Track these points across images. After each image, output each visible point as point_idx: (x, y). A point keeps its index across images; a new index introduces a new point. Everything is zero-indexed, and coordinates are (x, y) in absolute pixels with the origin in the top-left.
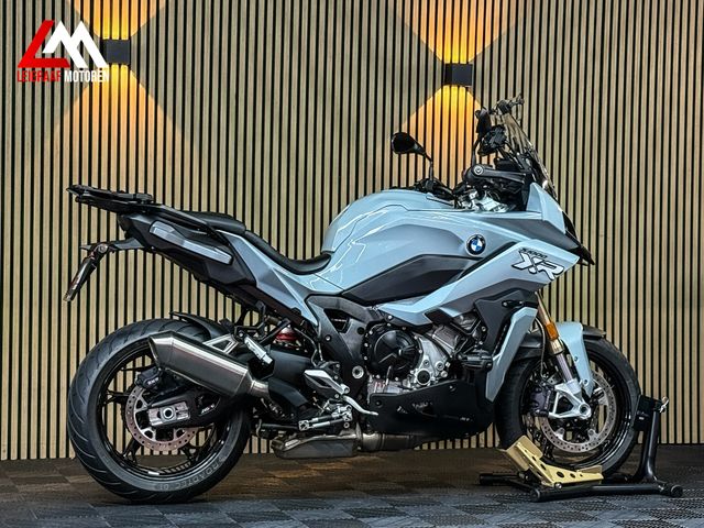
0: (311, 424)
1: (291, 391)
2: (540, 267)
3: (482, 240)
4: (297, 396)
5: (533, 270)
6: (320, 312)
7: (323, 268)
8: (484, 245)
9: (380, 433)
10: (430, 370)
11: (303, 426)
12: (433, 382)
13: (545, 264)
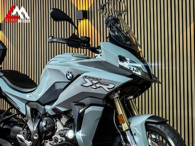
5: (94, 87)
6: (29, 109)
7: (35, 90)
8: (73, 76)
12: (59, 142)
13: (101, 84)
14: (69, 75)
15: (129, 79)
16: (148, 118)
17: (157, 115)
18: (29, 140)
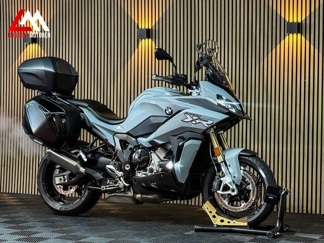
0: (106, 188)
1: (96, 173)
2: (198, 121)
3: (170, 109)
4: (99, 176)
5: (194, 122)
6: (117, 141)
7: (123, 122)
8: (172, 111)
9: (142, 194)
10: (154, 168)
11: (103, 188)
12: (155, 173)
13: (201, 120)
14: (168, 110)
15: (226, 116)
16: (241, 152)
17: (248, 148)
18: (121, 170)
